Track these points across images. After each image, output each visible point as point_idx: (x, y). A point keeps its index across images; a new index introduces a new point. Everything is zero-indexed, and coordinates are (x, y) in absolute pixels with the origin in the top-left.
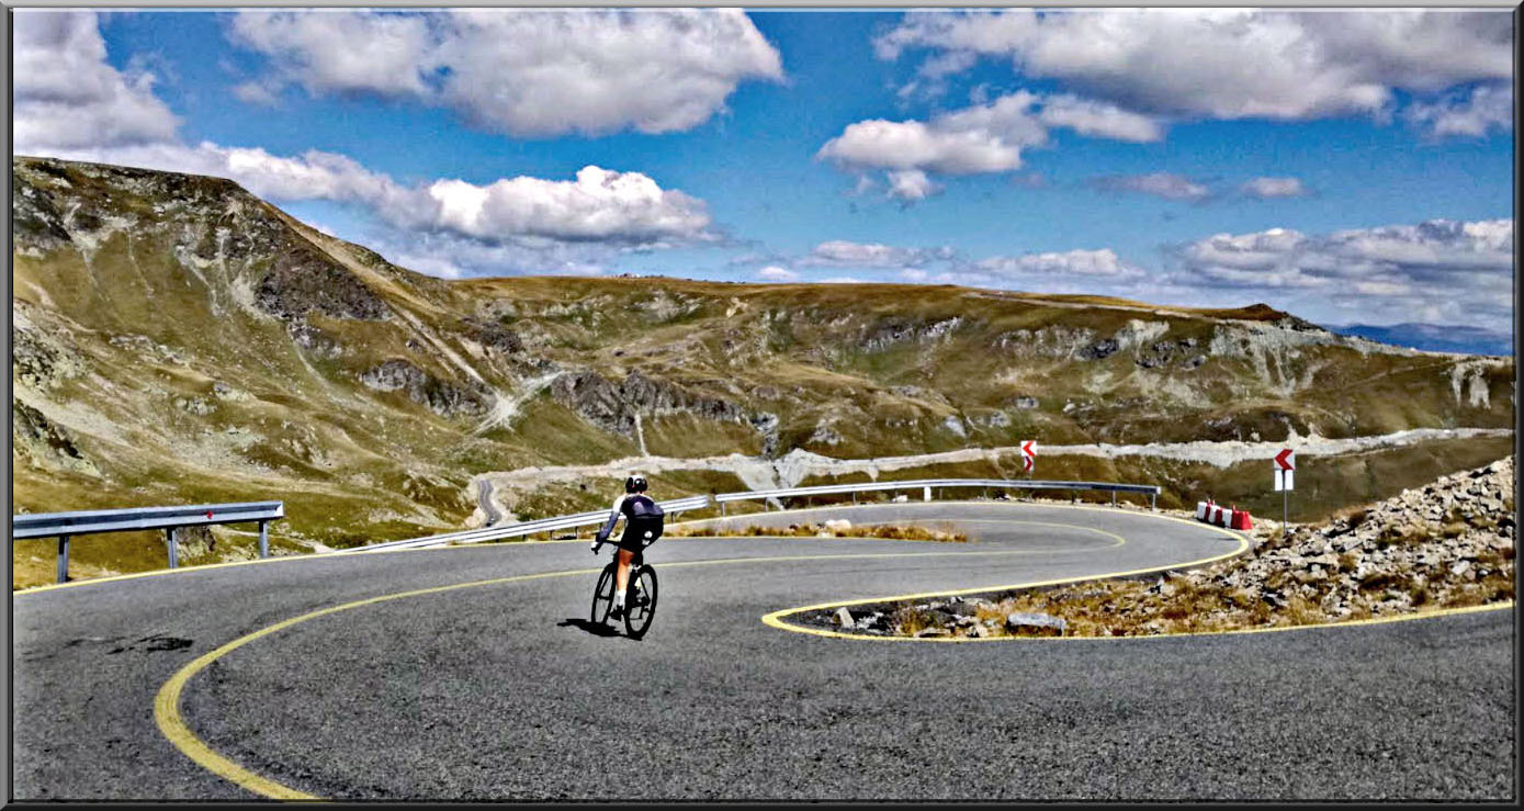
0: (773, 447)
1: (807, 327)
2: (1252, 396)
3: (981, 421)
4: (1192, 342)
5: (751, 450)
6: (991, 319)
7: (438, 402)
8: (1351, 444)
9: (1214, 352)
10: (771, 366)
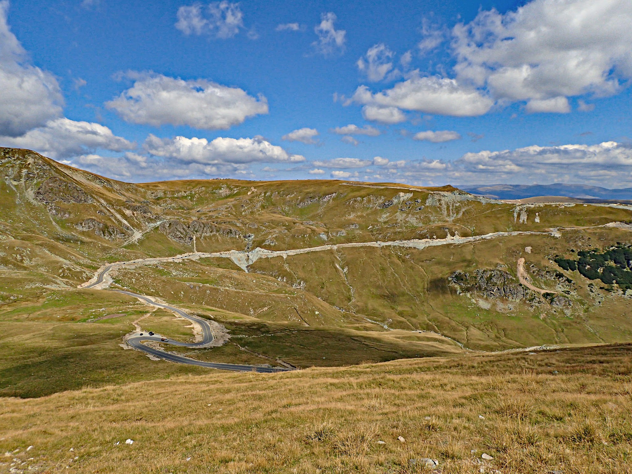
0: (250, 247)
1: (278, 198)
2: (438, 221)
3: (334, 234)
4: (419, 201)
5: (240, 249)
6: (348, 193)
7: (107, 234)
8: (471, 239)
9: (427, 204)
10: (259, 214)
